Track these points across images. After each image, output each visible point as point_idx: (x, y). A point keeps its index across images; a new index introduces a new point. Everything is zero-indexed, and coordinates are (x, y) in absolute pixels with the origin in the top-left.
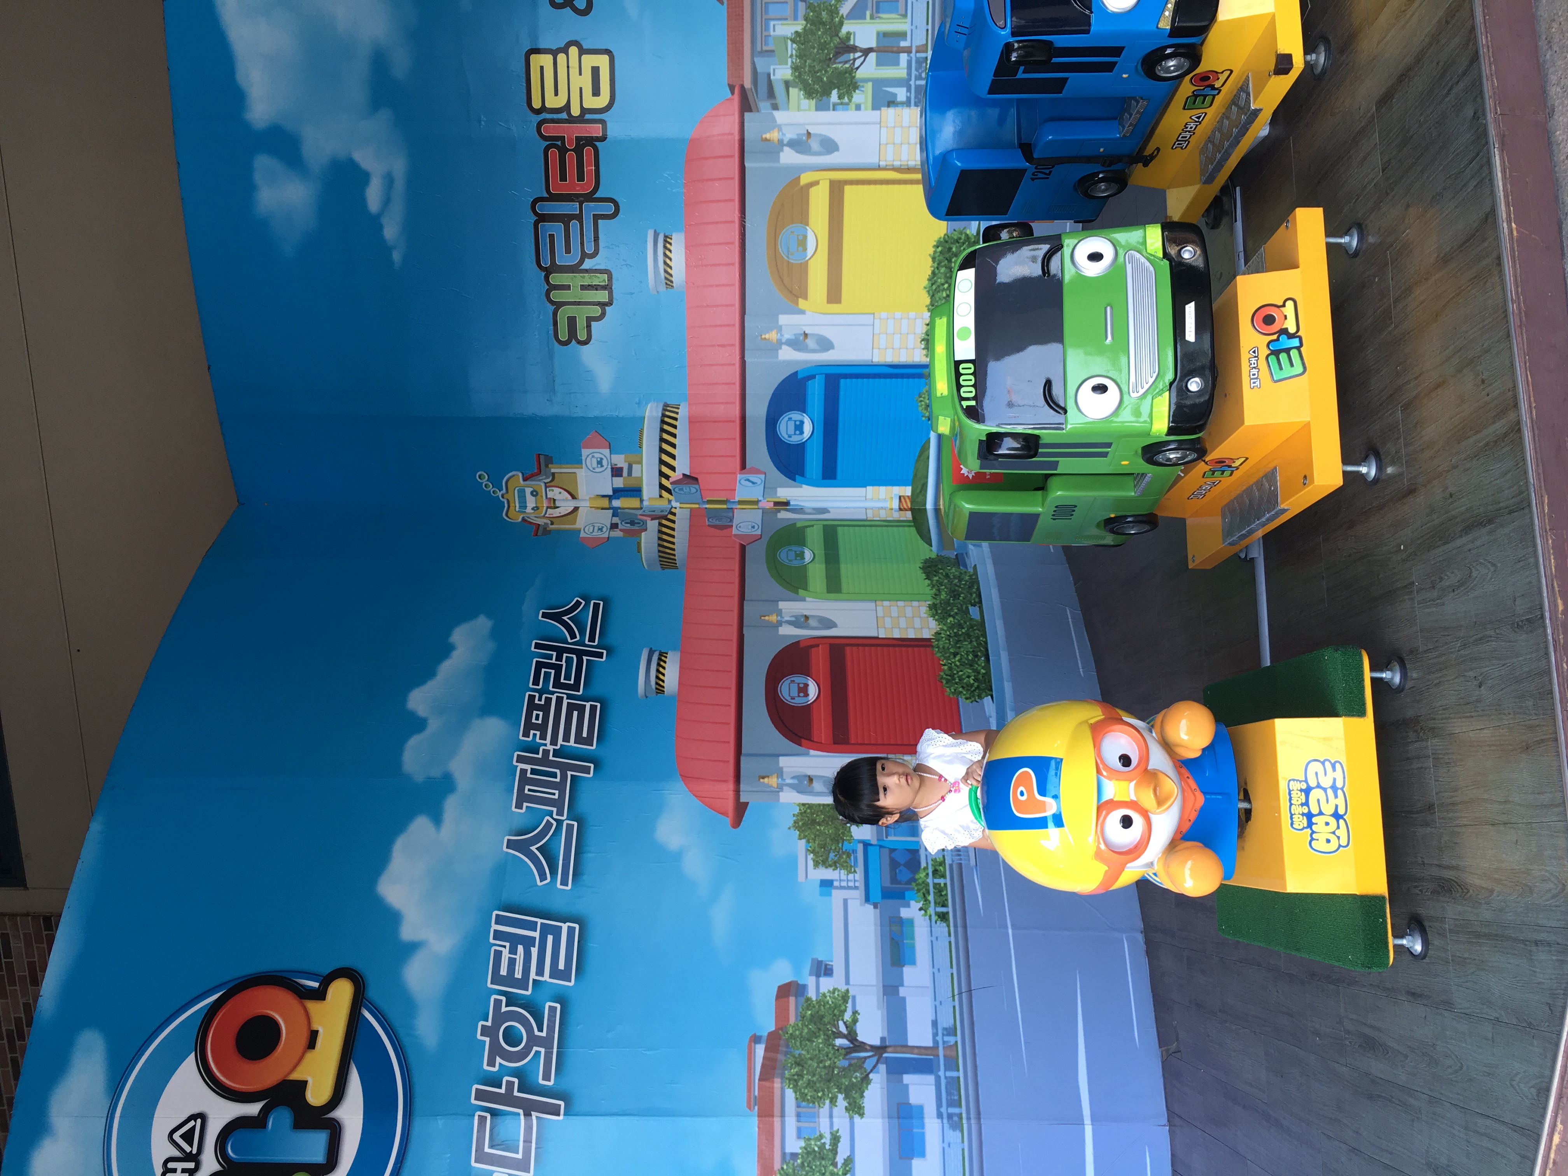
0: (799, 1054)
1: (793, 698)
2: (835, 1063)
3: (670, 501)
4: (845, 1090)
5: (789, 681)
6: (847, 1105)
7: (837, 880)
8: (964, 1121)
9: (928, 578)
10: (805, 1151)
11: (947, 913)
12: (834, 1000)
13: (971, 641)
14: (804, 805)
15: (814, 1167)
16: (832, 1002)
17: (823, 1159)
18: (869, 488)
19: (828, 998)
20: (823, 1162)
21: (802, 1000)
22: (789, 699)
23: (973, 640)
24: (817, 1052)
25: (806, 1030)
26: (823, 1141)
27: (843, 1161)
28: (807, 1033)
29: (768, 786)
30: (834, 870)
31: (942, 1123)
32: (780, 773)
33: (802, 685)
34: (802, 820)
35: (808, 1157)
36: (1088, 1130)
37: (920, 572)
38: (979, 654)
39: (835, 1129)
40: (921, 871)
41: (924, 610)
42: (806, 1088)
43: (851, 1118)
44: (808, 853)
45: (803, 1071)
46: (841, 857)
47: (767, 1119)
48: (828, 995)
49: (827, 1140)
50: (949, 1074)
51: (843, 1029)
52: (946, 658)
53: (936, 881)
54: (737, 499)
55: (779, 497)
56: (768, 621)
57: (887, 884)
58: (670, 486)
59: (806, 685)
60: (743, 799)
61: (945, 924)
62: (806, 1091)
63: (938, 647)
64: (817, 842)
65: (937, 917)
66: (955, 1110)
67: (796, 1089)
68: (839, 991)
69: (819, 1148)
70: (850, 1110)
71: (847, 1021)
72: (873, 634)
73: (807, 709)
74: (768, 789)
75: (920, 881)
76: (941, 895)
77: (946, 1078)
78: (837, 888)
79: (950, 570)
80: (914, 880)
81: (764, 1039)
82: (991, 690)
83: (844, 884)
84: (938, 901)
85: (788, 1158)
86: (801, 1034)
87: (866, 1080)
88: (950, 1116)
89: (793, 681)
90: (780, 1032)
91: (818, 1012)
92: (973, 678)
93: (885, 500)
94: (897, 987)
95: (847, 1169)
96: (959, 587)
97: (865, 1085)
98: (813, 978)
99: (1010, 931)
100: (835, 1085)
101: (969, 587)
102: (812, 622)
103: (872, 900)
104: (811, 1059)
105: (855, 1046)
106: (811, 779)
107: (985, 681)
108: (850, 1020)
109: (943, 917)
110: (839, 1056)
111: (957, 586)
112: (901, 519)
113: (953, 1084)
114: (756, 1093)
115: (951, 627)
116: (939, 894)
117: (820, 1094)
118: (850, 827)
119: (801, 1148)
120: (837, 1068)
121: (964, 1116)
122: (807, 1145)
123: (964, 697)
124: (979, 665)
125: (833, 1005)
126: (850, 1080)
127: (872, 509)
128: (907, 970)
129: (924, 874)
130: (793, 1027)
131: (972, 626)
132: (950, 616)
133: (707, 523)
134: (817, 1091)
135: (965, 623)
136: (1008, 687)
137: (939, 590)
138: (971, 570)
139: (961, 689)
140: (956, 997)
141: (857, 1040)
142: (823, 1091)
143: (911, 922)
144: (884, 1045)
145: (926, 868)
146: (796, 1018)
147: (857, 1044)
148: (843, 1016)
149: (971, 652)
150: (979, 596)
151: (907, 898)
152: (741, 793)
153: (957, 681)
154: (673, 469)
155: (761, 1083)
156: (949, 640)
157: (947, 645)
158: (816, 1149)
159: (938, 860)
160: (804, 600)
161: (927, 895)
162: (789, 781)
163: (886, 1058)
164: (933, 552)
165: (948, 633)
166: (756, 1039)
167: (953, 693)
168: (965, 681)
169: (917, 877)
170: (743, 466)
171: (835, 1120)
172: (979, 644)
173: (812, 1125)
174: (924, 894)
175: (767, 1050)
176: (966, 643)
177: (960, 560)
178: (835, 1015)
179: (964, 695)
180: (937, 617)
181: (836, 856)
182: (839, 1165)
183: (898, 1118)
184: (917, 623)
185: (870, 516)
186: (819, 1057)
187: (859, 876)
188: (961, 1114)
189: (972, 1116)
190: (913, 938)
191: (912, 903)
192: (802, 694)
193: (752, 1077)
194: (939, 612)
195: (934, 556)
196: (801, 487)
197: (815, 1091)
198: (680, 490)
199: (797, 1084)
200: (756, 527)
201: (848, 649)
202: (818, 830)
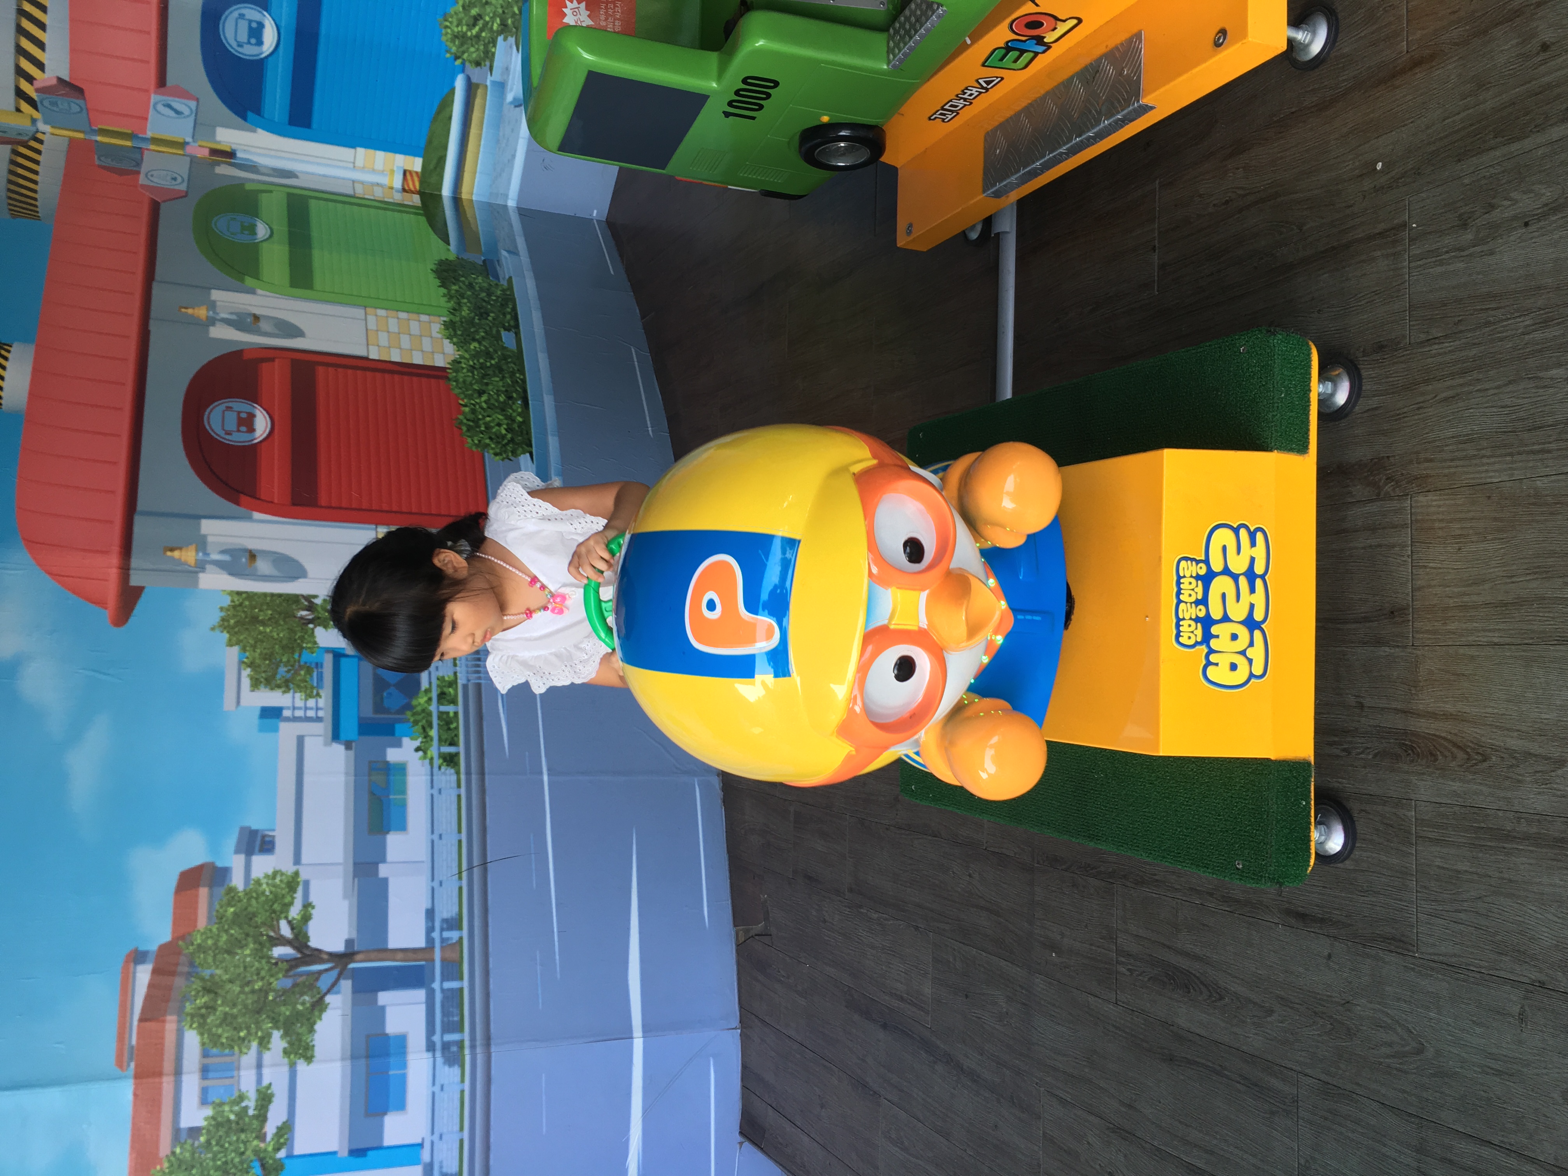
0: (212, 976)
1: (228, 433)
2: (271, 984)
3: (34, 121)
4: (284, 1024)
5: (223, 407)
6: (286, 1045)
7: (288, 708)
8: (467, 1051)
9: (443, 285)
10: (213, 1123)
11: (457, 754)
12: (273, 889)
13: (503, 378)
14: (239, 593)
15: (227, 1145)
16: (271, 892)
17: (242, 1131)
18: (361, 151)
19: (264, 886)
20: (243, 1136)
21: (222, 891)
22: (222, 433)
23: (506, 375)
24: (242, 969)
25: (224, 937)
26: (243, 1104)
27: (274, 1131)
28: (225, 943)
29: (179, 562)
30: (284, 692)
31: (434, 1057)
32: (201, 544)
33: (244, 415)
34: (234, 616)
35: (218, 1130)
36: (638, 1044)
37: (432, 276)
38: (515, 395)
39: (265, 1083)
40: (421, 694)
41: (436, 328)
42: (218, 1026)
43: (292, 1066)
44: (243, 666)
45: (216, 1001)
46: (297, 673)
47: (150, 1080)
48: (264, 881)
49: (251, 1103)
50: (448, 985)
51: (285, 931)
52: (466, 396)
53: (443, 708)
54: (149, 134)
55: (219, 142)
56: (192, 316)
57: (368, 711)
58: (34, 95)
59: (251, 416)
60: (134, 581)
61: (453, 771)
62: (220, 1031)
63: (456, 381)
64: (258, 651)
65: (441, 761)
66: (455, 1037)
67: (202, 1028)
68: (282, 874)
69: (236, 1115)
70: (290, 1053)
71: (294, 919)
72: (360, 351)
73: (251, 451)
74: (179, 568)
75: (419, 709)
76: (449, 729)
77: (443, 990)
78: (288, 719)
79: (474, 279)
80: (409, 707)
81: (152, 957)
82: (531, 446)
83: (299, 713)
84: (444, 737)
85: (184, 1136)
86: (215, 944)
87: (319, 1005)
88: (446, 1046)
89: (229, 408)
90: (180, 943)
91: (246, 909)
92: (505, 426)
93: (382, 172)
94: (376, 864)
95: (282, 1140)
96: (488, 303)
97: (316, 1013)
98: (242, 858)
99: (546, 778)
100: (268, 1017)
101: (502, 305)
102: (264, 326)
103: (343, 736)
104: (231, 981)
105: (305, 956)
106: (252, 556)
107: (522, 432)
108: (298, 917)
109: (451, 760)
110: (277, 973)
111: (484, 301)
112: (406, 203)
113: (454, 998)
114: (134, 1042)
115: (476, 355)
116: (446, 728)
117: (242, 1034)
118: (313, 630)
119: (206, 1119)
120: (274, 990)
121: (467, 1043)
122: (218, 1113)
123: (491, 451)
124: (514, 411)
125: (271, 897)
126: (294, 1008)
127: (362, 183)
128: (394, 841)
129: (425, 699)
130: (202, 934)
131: (504, 358)
132: (474, 340)
133: (97, 162)
134: (238, 1029)
135: (496, 352)
136: (553, 443)
137: (459, 304)
138: (505, 283)
139: (488, 441)
140: (464, 875)
141: (308, 947)
142: (248, 1028)
143: (402, 769)
144: (350, 951)
145: (428, 691)
146: (209, 918)
147: (308, 952)
148: (287, 912)
149: (503, 392)
150: (516, 318)
151: (397, 733)
152: (132, 572)
153: (483, 429)
154: (40, 66)
155: (143, 1024)
156: (473, 373)
157: (469, 379)
158: (232, 1117)
159: (447, 679)
160: (252, 291)
161: (428, 730)
162: (215, 556)
163: (354, 969)
164: (452, 252)
165: (471, 363)
166: (137, 957)
167: (477, 446)
168: (494, 430)
169: (414, 702)
170: (161, 82)
171: (267, 1072)
172: (515, 382)
173: (227, 1082)
174: (424, 728)
175: (155, 972)
176: (497, 379)
177: (489, 268)
178: (274, 912)
179: (493, 449)
180: (455, 340)
181: (288, 671)
182: (269, 1137)
183: (368, 1057)
184: (427, 344)
185: (359, 191)
186: (245, 977)
187: (324, 701)
188: (462, 1041)
189: (478, 1043)
190: (404, 792)
191: (406, 741)
192: (243, 429)
193: (128, 1019)
194: (459, 333)
195: (452, 256)
196: (255, 131)
197: (235, 1029)
198: (51, 103)
199: (205, 1021)
200: (179, 180)
201: (321, 370)
202: (261, 633)
